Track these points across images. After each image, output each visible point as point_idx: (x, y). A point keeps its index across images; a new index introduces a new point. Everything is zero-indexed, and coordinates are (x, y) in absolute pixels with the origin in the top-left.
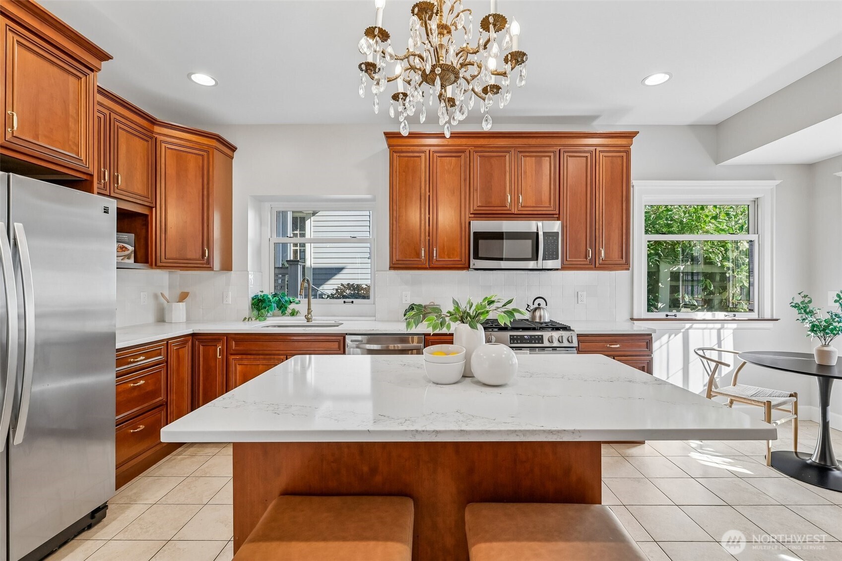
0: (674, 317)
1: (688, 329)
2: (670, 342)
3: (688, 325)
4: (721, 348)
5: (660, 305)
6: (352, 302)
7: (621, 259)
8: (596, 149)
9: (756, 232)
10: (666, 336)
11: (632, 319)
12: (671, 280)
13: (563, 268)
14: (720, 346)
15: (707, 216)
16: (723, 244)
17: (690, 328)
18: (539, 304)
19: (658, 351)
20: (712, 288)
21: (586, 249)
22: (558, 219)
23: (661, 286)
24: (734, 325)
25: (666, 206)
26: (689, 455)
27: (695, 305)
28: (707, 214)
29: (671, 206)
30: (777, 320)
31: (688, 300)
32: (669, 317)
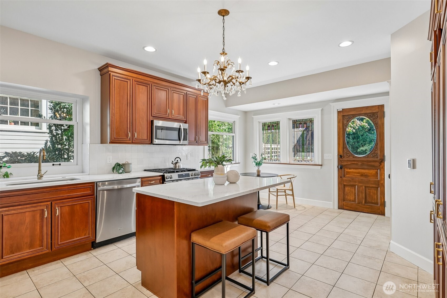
6: (60, 164)
7: (205, 141)
8: (198, 95)
9: (234, 133)
13: (189, 144)
18: (177, 161)
21: (195, 137)
30: (240, 163)
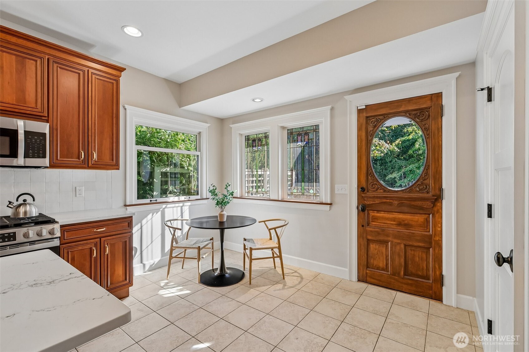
0: (155, 202)
1: (164, 208)
2: (153, 218)
3: (164, 206)
4: (183, 218)
5: (155, 193)
7: (112, 161)
8: (88, 70)
9: (200, 151)
10: (151, 215)
11: (126, 206)
12: (161, 177)
13: (53, 166)
14: (182, 217)
15: (179, 139)
16: (188, 156)
17: (166, 207)
18: (24, 201)
19: (146, 225)
20: (184, 182)
21: (79, 152)
22: (47, 121)
23: (155, 181)
24: (189, 204)
25: (156, 129)
26: (158, 293)
27: (175, 192)
28: (180, 138)
29: (160, 129)
30: (209, 199)
31: (171, 189)
32: (152, 202)
